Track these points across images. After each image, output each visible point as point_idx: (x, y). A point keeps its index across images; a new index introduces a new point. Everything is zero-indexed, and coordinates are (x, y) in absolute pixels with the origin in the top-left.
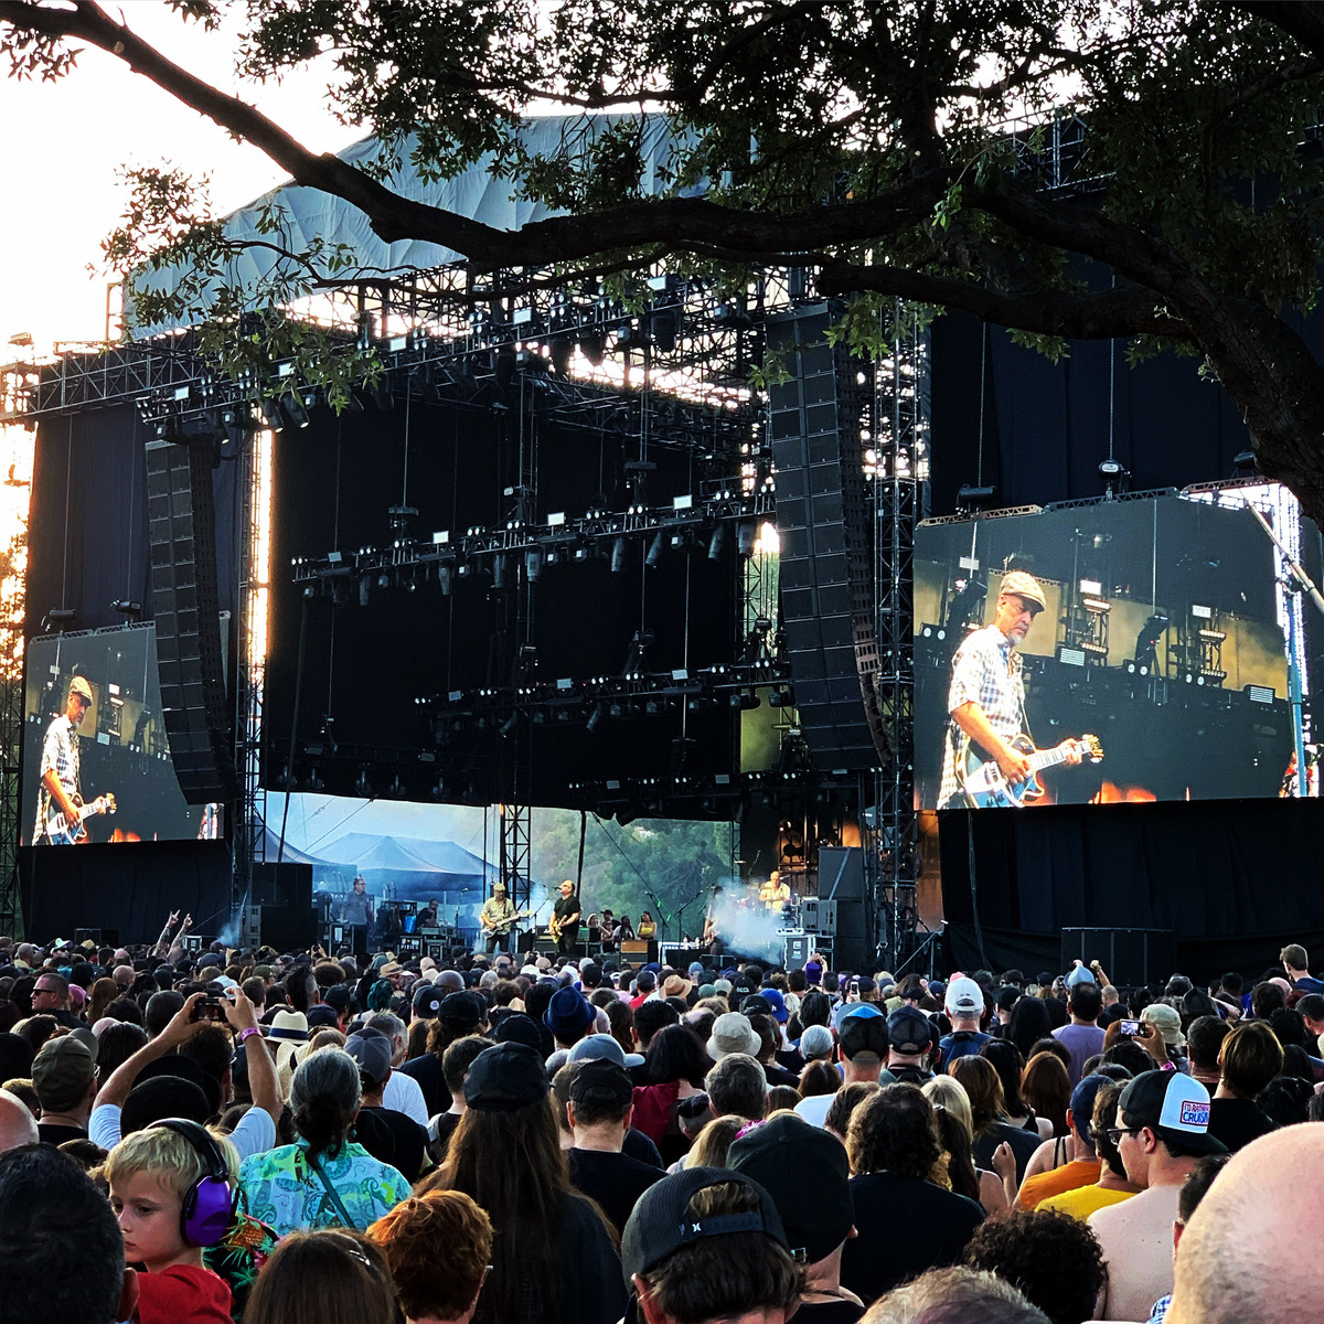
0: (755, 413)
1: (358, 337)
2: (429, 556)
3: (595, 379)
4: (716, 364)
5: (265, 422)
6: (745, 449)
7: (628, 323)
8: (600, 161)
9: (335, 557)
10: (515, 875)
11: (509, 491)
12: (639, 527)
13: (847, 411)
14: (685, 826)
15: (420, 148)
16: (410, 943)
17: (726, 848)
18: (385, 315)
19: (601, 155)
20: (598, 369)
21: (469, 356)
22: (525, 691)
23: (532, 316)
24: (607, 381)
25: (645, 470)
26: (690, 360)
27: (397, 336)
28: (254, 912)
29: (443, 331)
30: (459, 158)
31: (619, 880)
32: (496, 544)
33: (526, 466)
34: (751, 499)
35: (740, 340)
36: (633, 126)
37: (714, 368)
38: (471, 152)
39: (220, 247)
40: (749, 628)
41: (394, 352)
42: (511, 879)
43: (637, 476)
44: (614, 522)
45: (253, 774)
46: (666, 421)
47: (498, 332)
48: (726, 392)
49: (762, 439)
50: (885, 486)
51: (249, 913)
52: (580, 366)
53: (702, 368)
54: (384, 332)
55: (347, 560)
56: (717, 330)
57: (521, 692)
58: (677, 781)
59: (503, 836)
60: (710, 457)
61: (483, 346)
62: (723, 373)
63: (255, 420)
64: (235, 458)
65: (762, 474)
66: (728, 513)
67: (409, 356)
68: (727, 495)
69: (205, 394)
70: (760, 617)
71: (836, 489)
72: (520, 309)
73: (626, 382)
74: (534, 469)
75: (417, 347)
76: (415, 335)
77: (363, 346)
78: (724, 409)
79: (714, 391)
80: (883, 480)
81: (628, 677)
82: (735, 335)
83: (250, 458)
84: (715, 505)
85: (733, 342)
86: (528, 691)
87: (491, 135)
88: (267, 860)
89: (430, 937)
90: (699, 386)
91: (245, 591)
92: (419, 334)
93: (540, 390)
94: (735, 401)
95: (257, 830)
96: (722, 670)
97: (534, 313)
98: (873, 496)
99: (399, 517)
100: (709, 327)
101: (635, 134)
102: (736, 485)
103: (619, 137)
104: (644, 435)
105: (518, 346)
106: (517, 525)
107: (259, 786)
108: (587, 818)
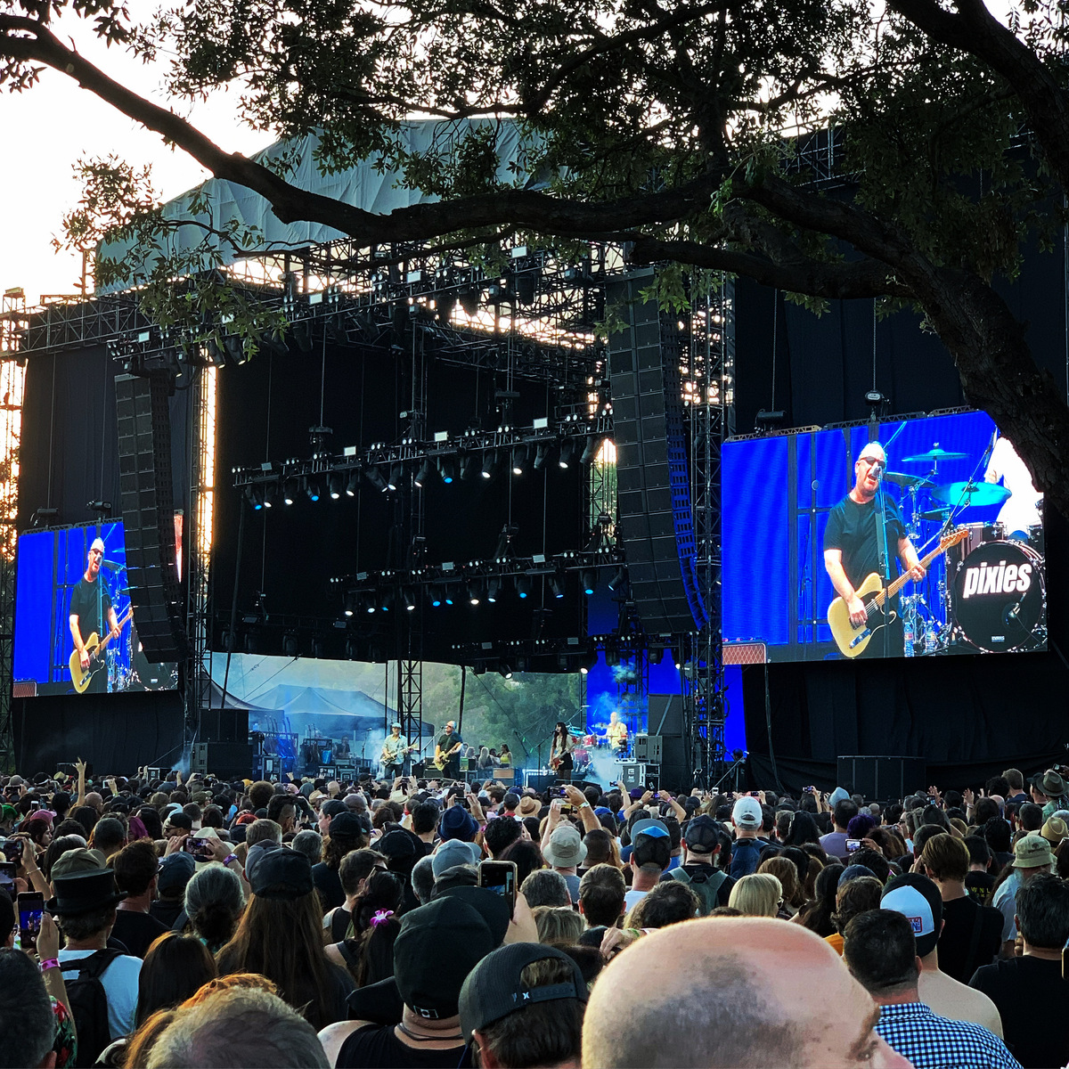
0: (598, 353)
1: (284, 293)
2: (340, 466)
3: (472, 326)
4: (567, 315)
5: (211, 360)
6: (590, 381)
7: (497, 282)
8: (465, 158)
9: (266, 466)
10: (410, 717)
11: (404, 415)
12: (506, 442)
13: (669, 352)
14: (546, 678)
15: (320, 147)
16: (327, 772)
17: (577, 695)
18: (306, 276)
19: (465, 153)
20: (475, 319)
21: (372, 308)
22: (417, 572)
23: (422, 277)
24: (481, 327)
25: (511, 398)
26: (546, 311)
27: (315, 292)
28: (202, 748)
29: (352, 288)
30: (352, 155)
31: (494, 720)
32: (394, 456)
33: (418, 394)
34: (595, 421)
35: (586, 296)
36: (490, 131)
37: (566, 318)
38: (361, 151)
39: (159, 225)
40: (593, 522)
41: (313, 305)
42: (407, 721)
43: (505, 402)
44: (486, 439)
45: (202, 638)
46: (527, 360)
47: (395, 289)
48: (575, 336)
49: (603, 374)
50: (699, 410)
51: (197, 749)
52: (459, 316)
53: (556, 318)
54: (305, 289)
55: (276, 469)
56: (567, 289)
57: (414, 573)
58: (537, 643)
59: (400, 686)
60: (563, 387)
61: (384, 300)
62: (572, 322)
63: (203, 358)
64: (187, 388)
65: (602, 401)
66: (576, 431)
67: (325, 308)
68: (575, 418)
69: (162, 337)
70: (603, 514)
71: (661, 413)
72: (413, 271)
73: (497, 328)
74: (424, 397)
75: (331, 301)
76: (330, 292)
77: (288, 300)
78: (573, 350)
79: (566, 336)
80: (698, 406)
81: (498, 561)
82: (582, 291)
83: (199, 389)
84: (566, 425)
85: (581, 297)
86: (420, 572)
87: (378, 137)
88: (212, 707)
89: (342, 767)
90: (554, 332)
91: (195, 494)
92: (333, 290)
93: (427, 334)
94: (582, 343)
95: (205, 684)
96: (572, 555)
97: (423, 274)
98: (690, 418)
99: (317, 435)
100: (562, 285)
101: (492, 136)
102: (583, 410)
103: (479, 139)
104: (510, 370)
105: (411, 301)
106: (410, 441)
107: (206, 649)
108: (467, 673)
